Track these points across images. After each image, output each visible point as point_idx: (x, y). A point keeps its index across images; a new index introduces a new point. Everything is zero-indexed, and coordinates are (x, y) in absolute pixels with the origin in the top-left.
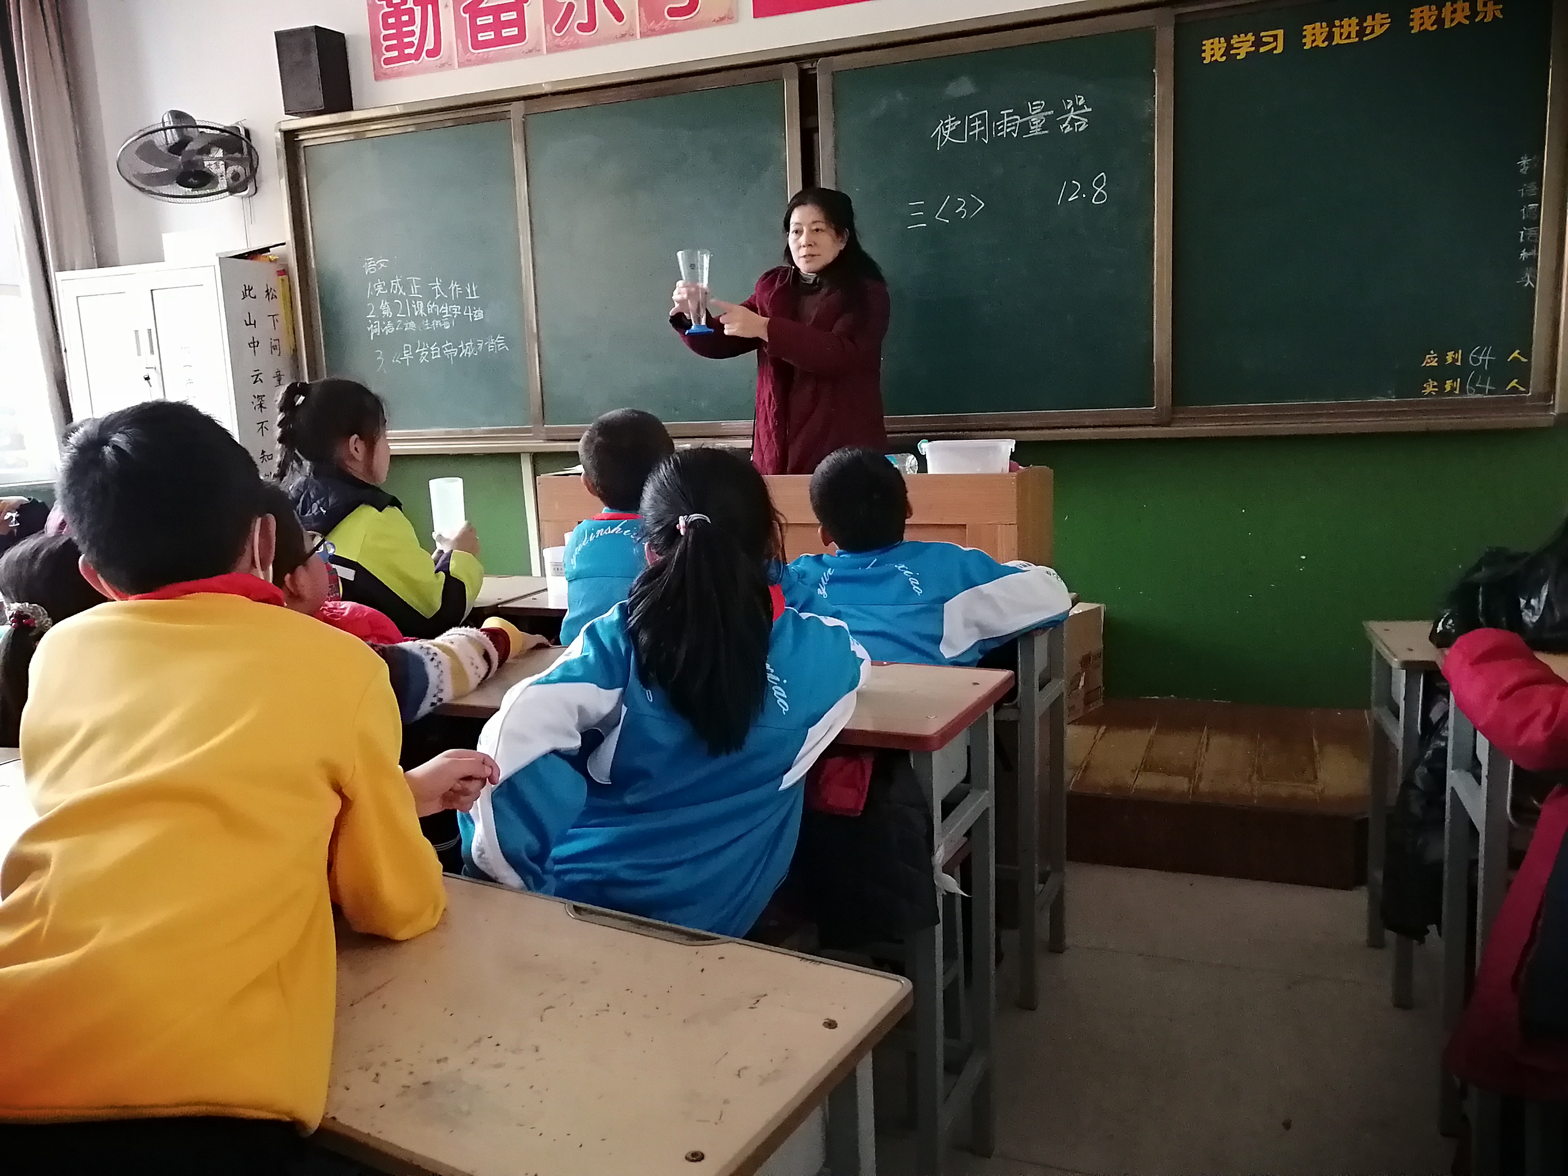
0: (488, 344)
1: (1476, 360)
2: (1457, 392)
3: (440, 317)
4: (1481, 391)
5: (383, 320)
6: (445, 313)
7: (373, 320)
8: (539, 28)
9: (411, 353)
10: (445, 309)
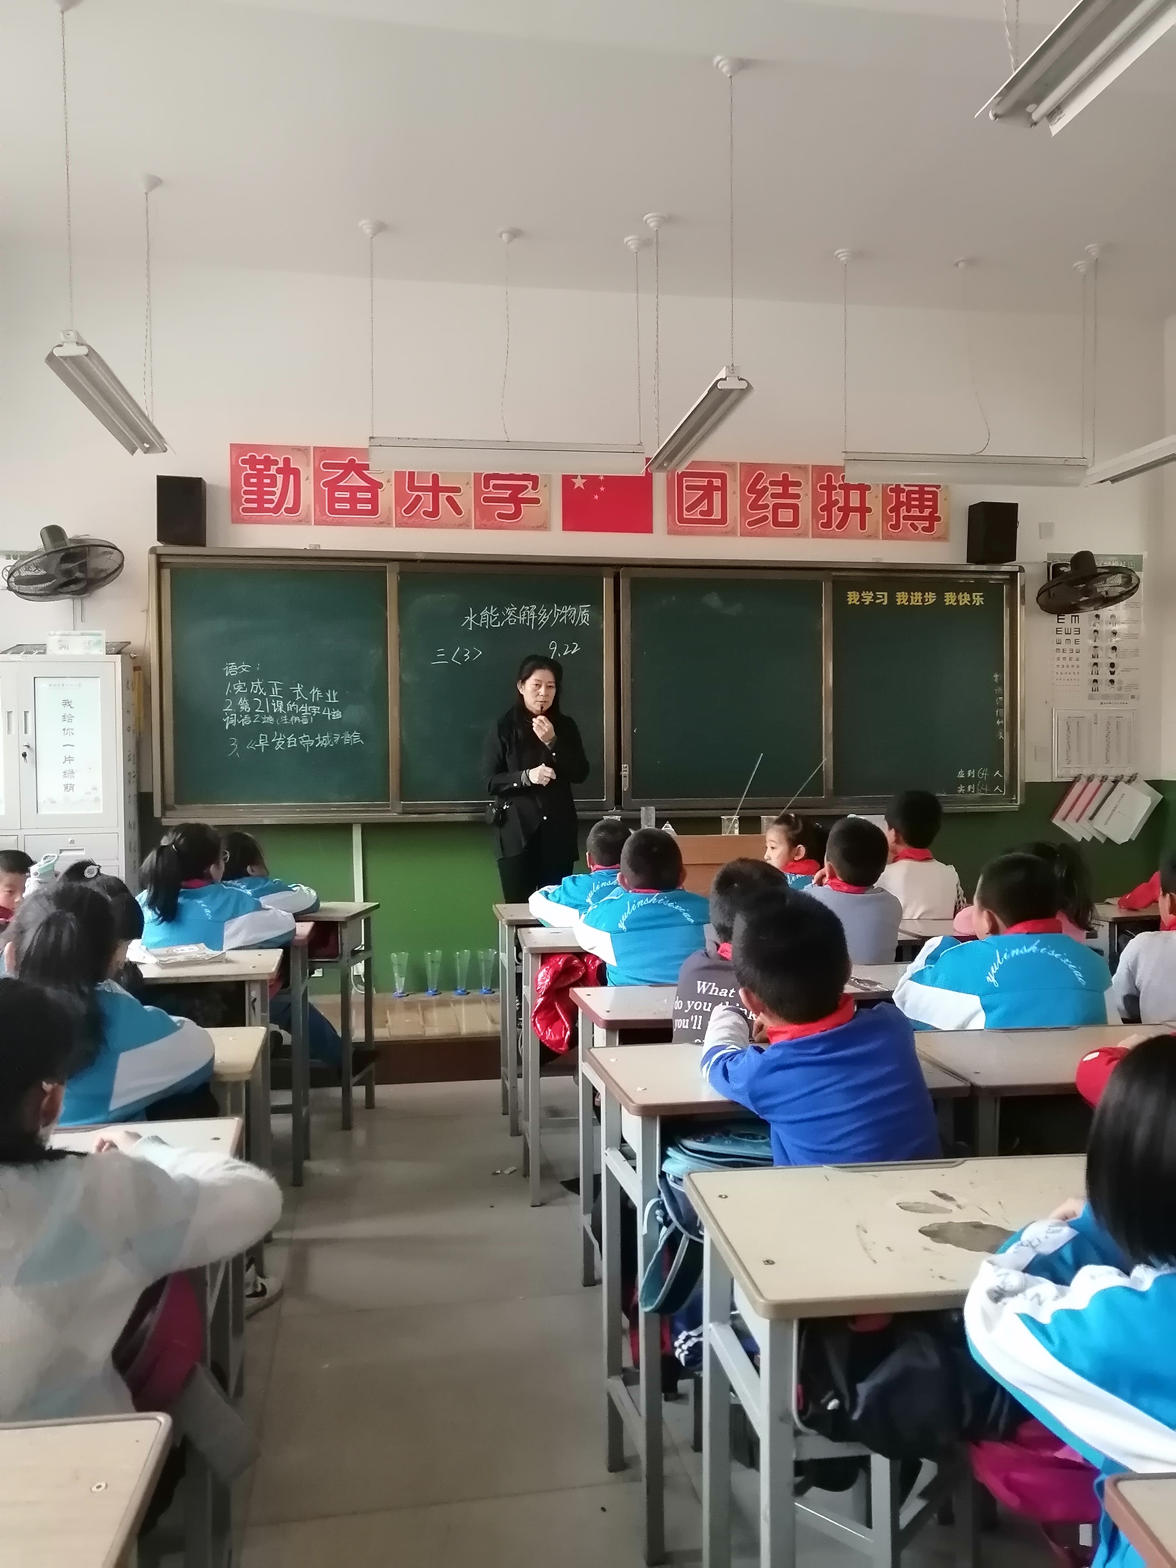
0: (343, 739)
1: (981, 776)
2: (973, 792)
3: (300, 715)
4: (983, 792)
5: (240, 714)
6: (304, 712)
7: (229, 713)
8: (390, 508)
9: (267, 742)
10: (305, 708)
